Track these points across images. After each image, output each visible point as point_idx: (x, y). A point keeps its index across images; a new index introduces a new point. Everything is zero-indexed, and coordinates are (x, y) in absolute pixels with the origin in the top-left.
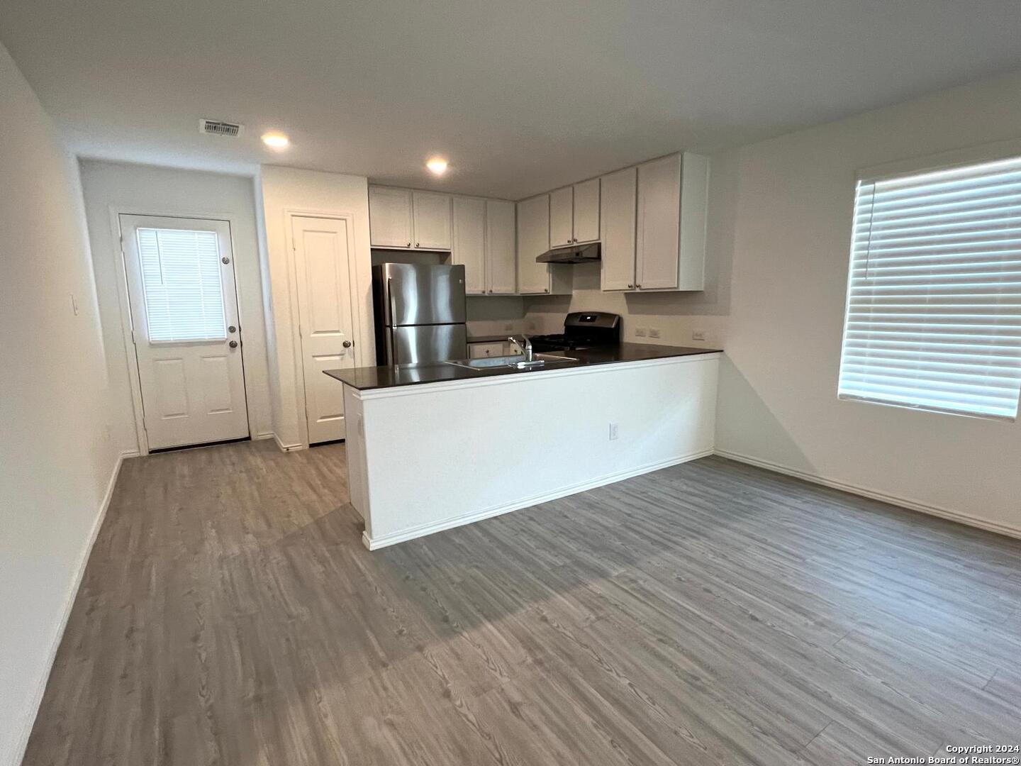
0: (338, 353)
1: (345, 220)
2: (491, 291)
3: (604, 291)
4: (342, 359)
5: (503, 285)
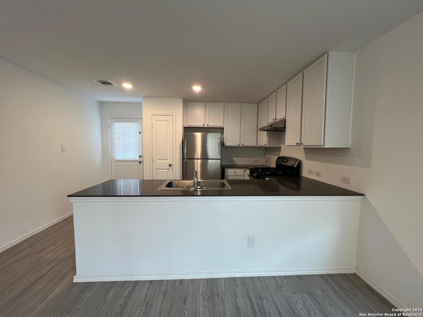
0: (167, 168)
1: (173, 116)
2: (243, 144)
3: (287, 146)
4: (168, 171)
5: (250, 142)
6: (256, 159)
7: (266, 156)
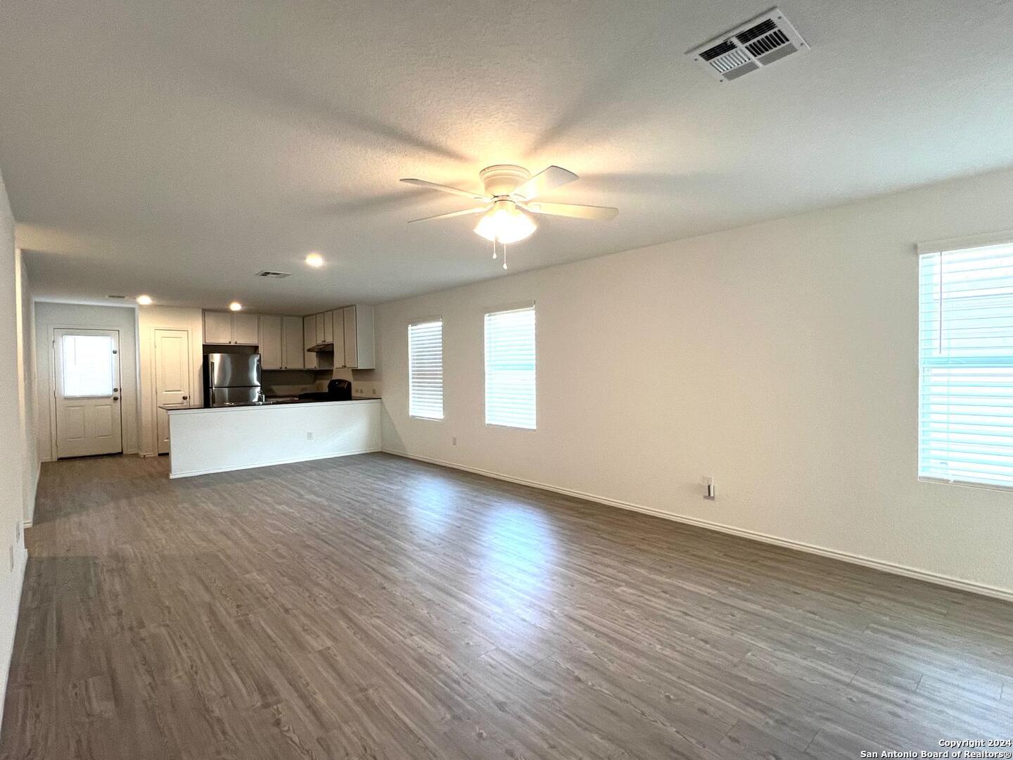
0: (180, 402)
1: (188, 331)
2: (286, 367)
3: (337, 369)
5: (297, 365)
6: (304, 386)
7: (318, 382)
